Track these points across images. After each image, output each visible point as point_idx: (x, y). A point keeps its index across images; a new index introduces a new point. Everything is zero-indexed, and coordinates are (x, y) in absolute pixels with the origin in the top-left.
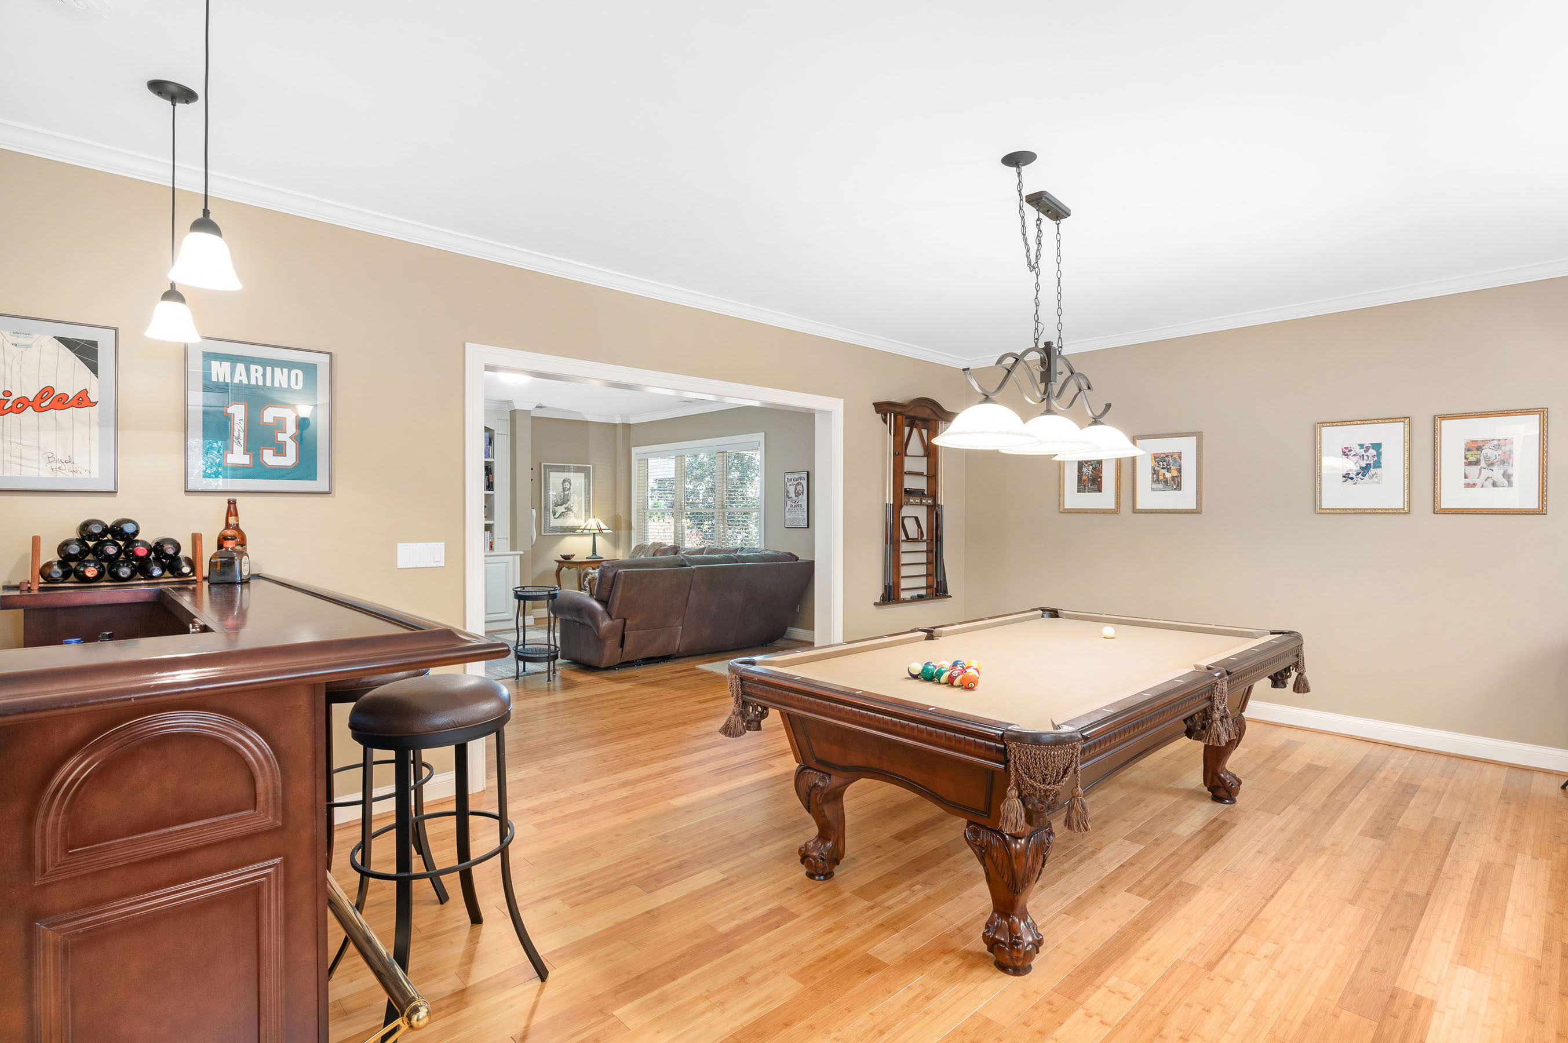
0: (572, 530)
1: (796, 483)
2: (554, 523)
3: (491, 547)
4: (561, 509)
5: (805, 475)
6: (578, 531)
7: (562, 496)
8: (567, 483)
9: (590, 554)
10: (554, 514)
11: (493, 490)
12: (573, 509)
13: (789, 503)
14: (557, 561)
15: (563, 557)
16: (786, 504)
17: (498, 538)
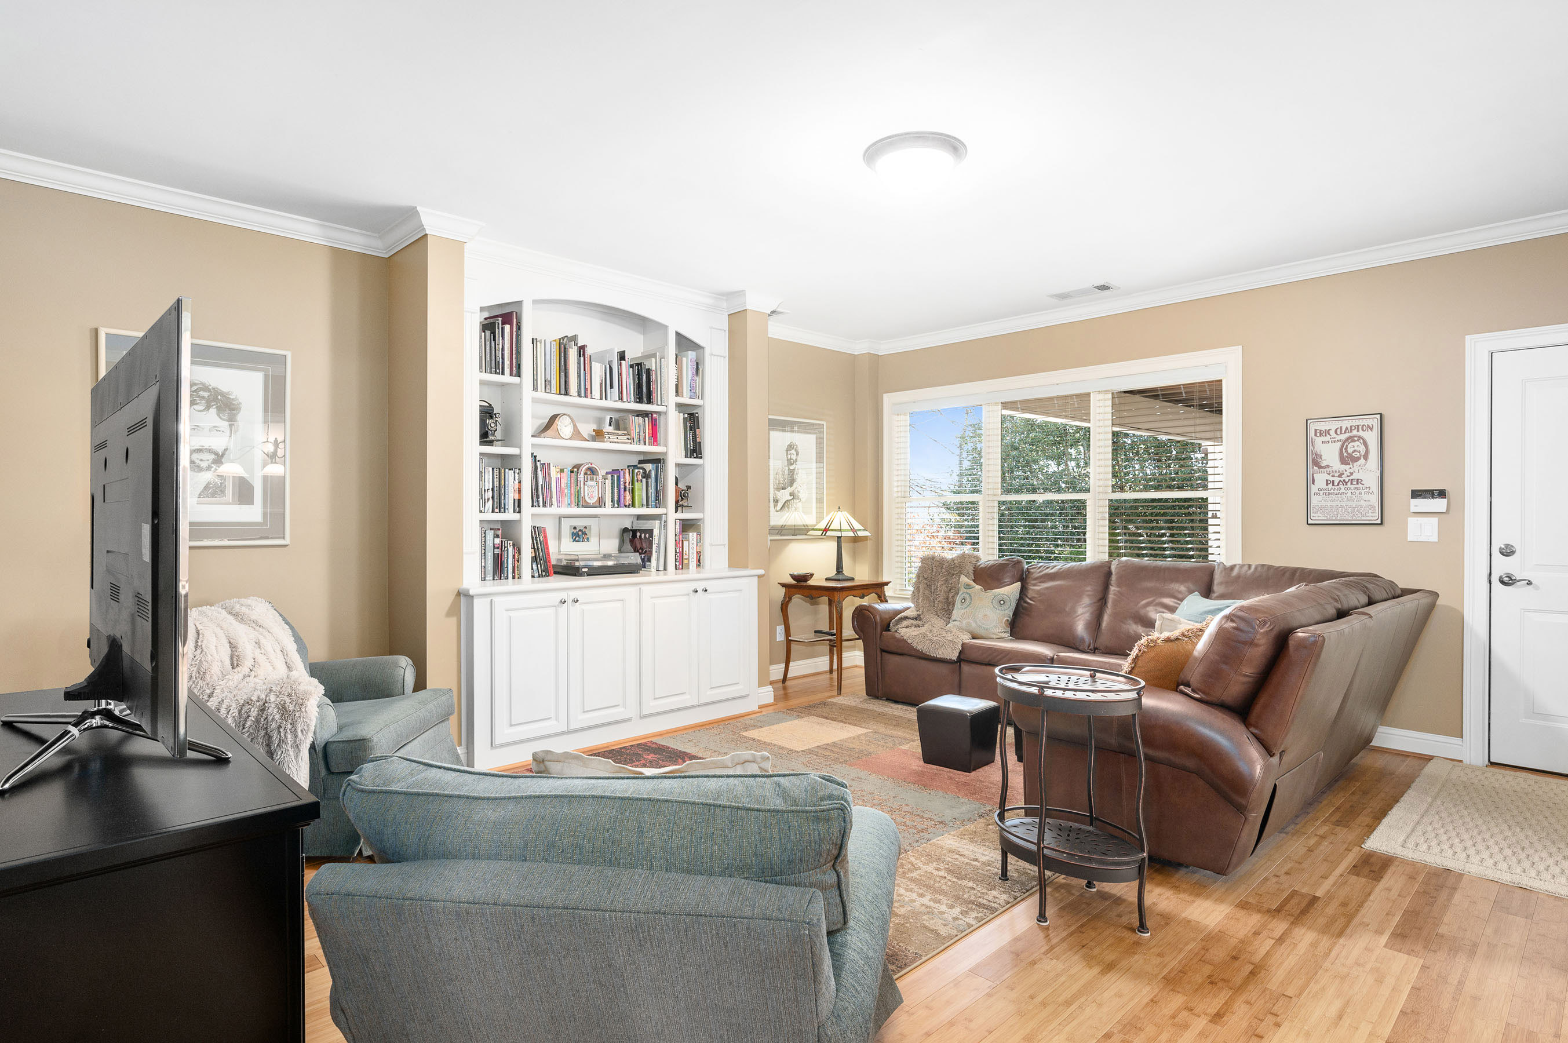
0: (799, 532)
1: (1343, 437)
2: (778, 519)
3: (699, 561)
4: (784, 495)
5: (1375, 422)
6: (811, 533)
7: (787, 472)
8: (793, 452)
9: (832, 572)
10: (776, 501)
11: (701, 458)
12: (801, 495)
13: (1321, 478)
14: (783, 585)
15: (793, 577)
16: (1310, 481)
17: (711, 545)
